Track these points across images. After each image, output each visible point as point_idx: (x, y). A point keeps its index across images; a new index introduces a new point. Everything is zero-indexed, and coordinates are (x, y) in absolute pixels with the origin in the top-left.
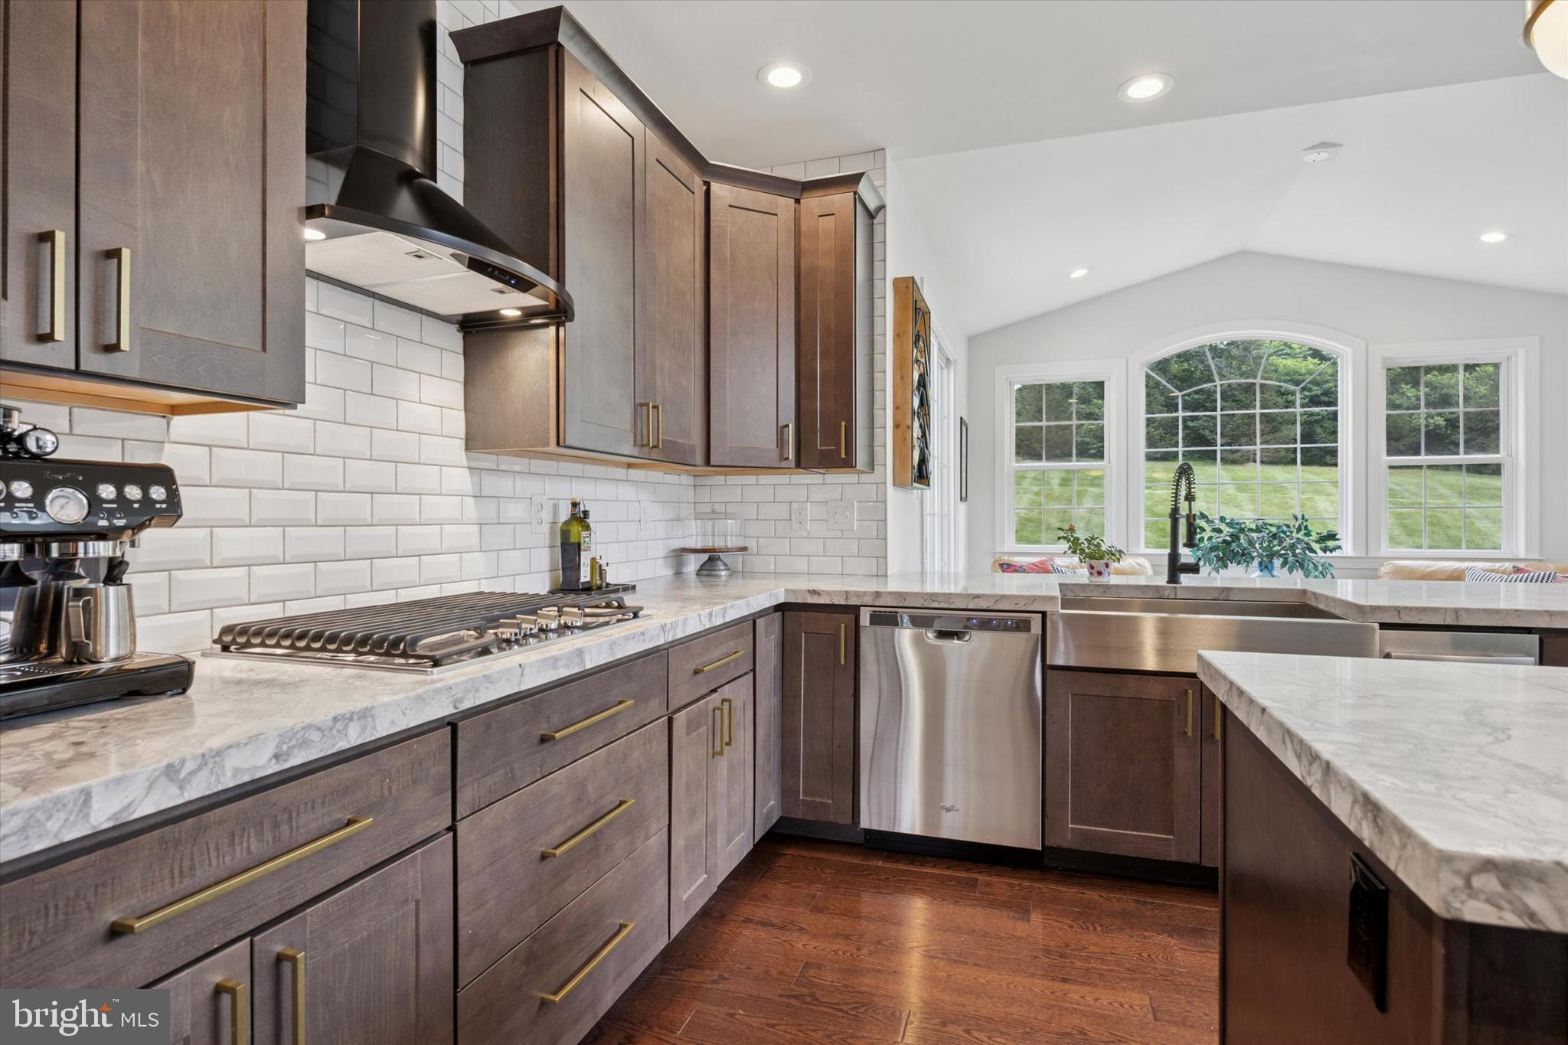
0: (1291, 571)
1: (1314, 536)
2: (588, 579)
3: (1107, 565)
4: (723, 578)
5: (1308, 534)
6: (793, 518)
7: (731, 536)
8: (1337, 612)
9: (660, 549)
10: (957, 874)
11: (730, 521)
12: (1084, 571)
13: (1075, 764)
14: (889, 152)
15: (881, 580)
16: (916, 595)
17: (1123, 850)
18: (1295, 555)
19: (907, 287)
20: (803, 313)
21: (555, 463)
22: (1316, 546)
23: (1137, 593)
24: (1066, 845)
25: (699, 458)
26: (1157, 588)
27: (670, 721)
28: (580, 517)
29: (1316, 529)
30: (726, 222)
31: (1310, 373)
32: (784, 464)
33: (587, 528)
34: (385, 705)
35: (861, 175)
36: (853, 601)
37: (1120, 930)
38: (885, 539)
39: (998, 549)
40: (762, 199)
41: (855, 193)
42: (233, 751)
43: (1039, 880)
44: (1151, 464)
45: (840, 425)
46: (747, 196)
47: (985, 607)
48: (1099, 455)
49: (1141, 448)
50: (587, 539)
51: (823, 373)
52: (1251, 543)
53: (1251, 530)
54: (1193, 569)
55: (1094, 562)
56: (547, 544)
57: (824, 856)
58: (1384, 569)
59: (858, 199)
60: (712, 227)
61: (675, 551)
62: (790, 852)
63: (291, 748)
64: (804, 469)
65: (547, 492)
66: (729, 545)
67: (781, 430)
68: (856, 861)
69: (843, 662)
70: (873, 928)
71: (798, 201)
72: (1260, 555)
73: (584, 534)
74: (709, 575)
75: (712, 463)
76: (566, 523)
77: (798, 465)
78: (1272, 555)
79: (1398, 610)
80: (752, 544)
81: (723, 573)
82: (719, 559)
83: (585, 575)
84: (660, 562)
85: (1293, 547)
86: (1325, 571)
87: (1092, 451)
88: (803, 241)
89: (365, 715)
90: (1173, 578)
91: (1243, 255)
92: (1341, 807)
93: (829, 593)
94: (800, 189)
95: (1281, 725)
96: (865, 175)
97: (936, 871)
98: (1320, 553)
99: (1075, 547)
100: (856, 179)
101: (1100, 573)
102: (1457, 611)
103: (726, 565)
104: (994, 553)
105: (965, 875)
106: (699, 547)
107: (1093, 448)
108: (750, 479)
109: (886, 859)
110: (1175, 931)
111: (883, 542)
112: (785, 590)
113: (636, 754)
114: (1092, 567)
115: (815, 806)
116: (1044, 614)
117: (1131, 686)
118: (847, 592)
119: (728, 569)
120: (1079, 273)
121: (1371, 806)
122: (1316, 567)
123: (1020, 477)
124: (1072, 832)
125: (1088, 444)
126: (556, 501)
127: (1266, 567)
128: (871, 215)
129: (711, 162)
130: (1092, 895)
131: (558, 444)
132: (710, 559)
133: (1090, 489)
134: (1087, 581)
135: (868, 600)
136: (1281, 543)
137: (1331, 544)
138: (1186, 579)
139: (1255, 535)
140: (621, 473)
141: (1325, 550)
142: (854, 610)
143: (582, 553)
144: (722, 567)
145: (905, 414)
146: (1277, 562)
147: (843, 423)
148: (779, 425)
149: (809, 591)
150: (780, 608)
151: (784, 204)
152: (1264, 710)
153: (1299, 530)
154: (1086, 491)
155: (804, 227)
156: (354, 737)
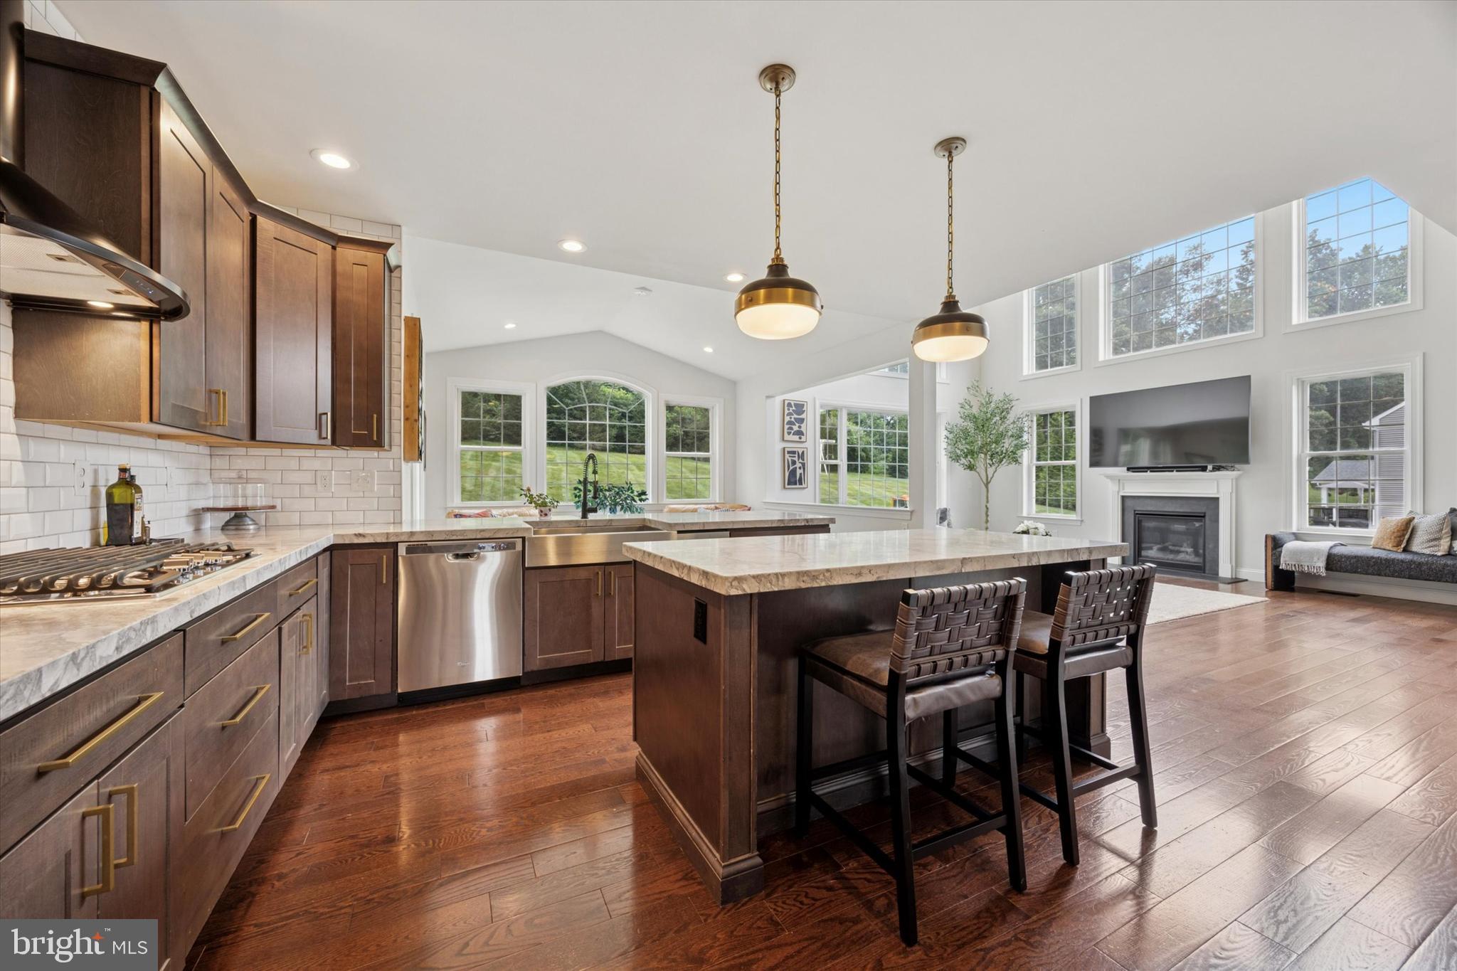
0: (625, 512)
1: (636, 493)
2: (140, 535)
3: (550, 510)
4: (252, 532)
5: (632, 492)
6: (318, 483)
7: (261, 497)
8: (660, 527)
9: (183, 509)
10: (470, 704)
11: (259, 485)
12: (536, 512)
13: (541, 622)
14: (404, 229)
15: (399, 525)
16: (440, 532)
17: (566, 664)
18: (627, 504)
19: (415, 325)
20: (338, 332)
21: (95, 432)
22: (637, 499)
23: (566, 525)
24: (535, 668)
25: (245, 434)
26: (577, 521)
27: (280, 629)
28: (127, 480)
29: (637, 489)
30: (271, 250)
31: (621, 398)
32: (323, 442)
33: (138, 490)
34: (162, 614)
35: (392, 244)
36: (392, 539)
37: (570, 702)
38: (401, 497)
39: (449, 505)
40: (305, 240)
41: (385, 255)
42: (99, 643)
43: (520, 693)
44: (551, 450)
45: (373, 417)
46: (290, 233)
47: (487, 537)
48: (518, 442)
49: (544, 439)
50: (139, 500)
51: (356, 379)
52: (606, 498)
53: (606, 490)
54: (594, 510)
55: (543, 509)
56: (88, 505)
57: (369, 720)
58: (666, 510)
59: (386, 261)
60: (258, 252)
61: (196, 510)
62: (338, 725)
63: (123, 643)
64: (338, 446)
65: (88, 459)
66: (259, 504)
67: (319, 417)
68: (396, 716)
69: (384, 582)
70: (425, 745)
71: (334, 248)
72: (610, 504)
73: (137, 496)
74: (237, 529)
75: (257, 439)
76: (113, 486)
77: (334, 442)
78: (616, 504)
79: (684, 524)
80: (278, 503)
81: (252, 527)
82: (246, 516)
83: (137, 533)
84: (184, 520)
85: (626, 498)
86: (641, 510)
87: (492, 437)
88: (338, 278)
89: (153, 621)
90: (584, 516)
91: (601, 332)
92: (695, 579)
93: (372, 535)
94: (338, 240)
95: (670, 560)
96: (392, 247)
97: (454, 706)
98: (639, 502)
99: (531, 500)
100: (388, 246)
101: (546, 515)
102: (704, 523)
103: (253, 520)
104: (446, 508)
105: (475, 703)
106: (222, 507)
107: (514, 437)
108: (277, 452)
109: (417, 709)
110: (596, 695)
111: (398, 499)
112: (334, 535)
113: (264, 654)
114: (542, 511)
115: (360, 686)
116: (524, 539)
117: (571, 574)
118: (388, 534)
119: (256, 524)
120: (510, 326)
121: (705, 574)
122: (637, 510)
123: (463, 453)
124: (539, 661)
125: (489, 431)
126: (96, 467)
127: (613, 511)
128: (391, 271)
129: (259, 200)
130: (551, 692)
131: (151, 420)
132: (236, 516)
133: (494, 463)
134: (538, 520)
135: (403, 538)
136: (620, 497)
137: (643, 497)
138: (591, 516)
139: (607, 493)
140: (149, 442)
141: (641, 500)
142: (395, 545)
143: (135, 512)
144: (250, 523)
145: (413, 412)
146: (619, 508)
147: (375, 416)
148: (318, 412)
149: (355, 535)
150: (331, 549)
151: (323, 248)
152: (662, 557)
153: (628, 490)
154: (490, 465)
155: (339, 268)
156: (149, 637)
